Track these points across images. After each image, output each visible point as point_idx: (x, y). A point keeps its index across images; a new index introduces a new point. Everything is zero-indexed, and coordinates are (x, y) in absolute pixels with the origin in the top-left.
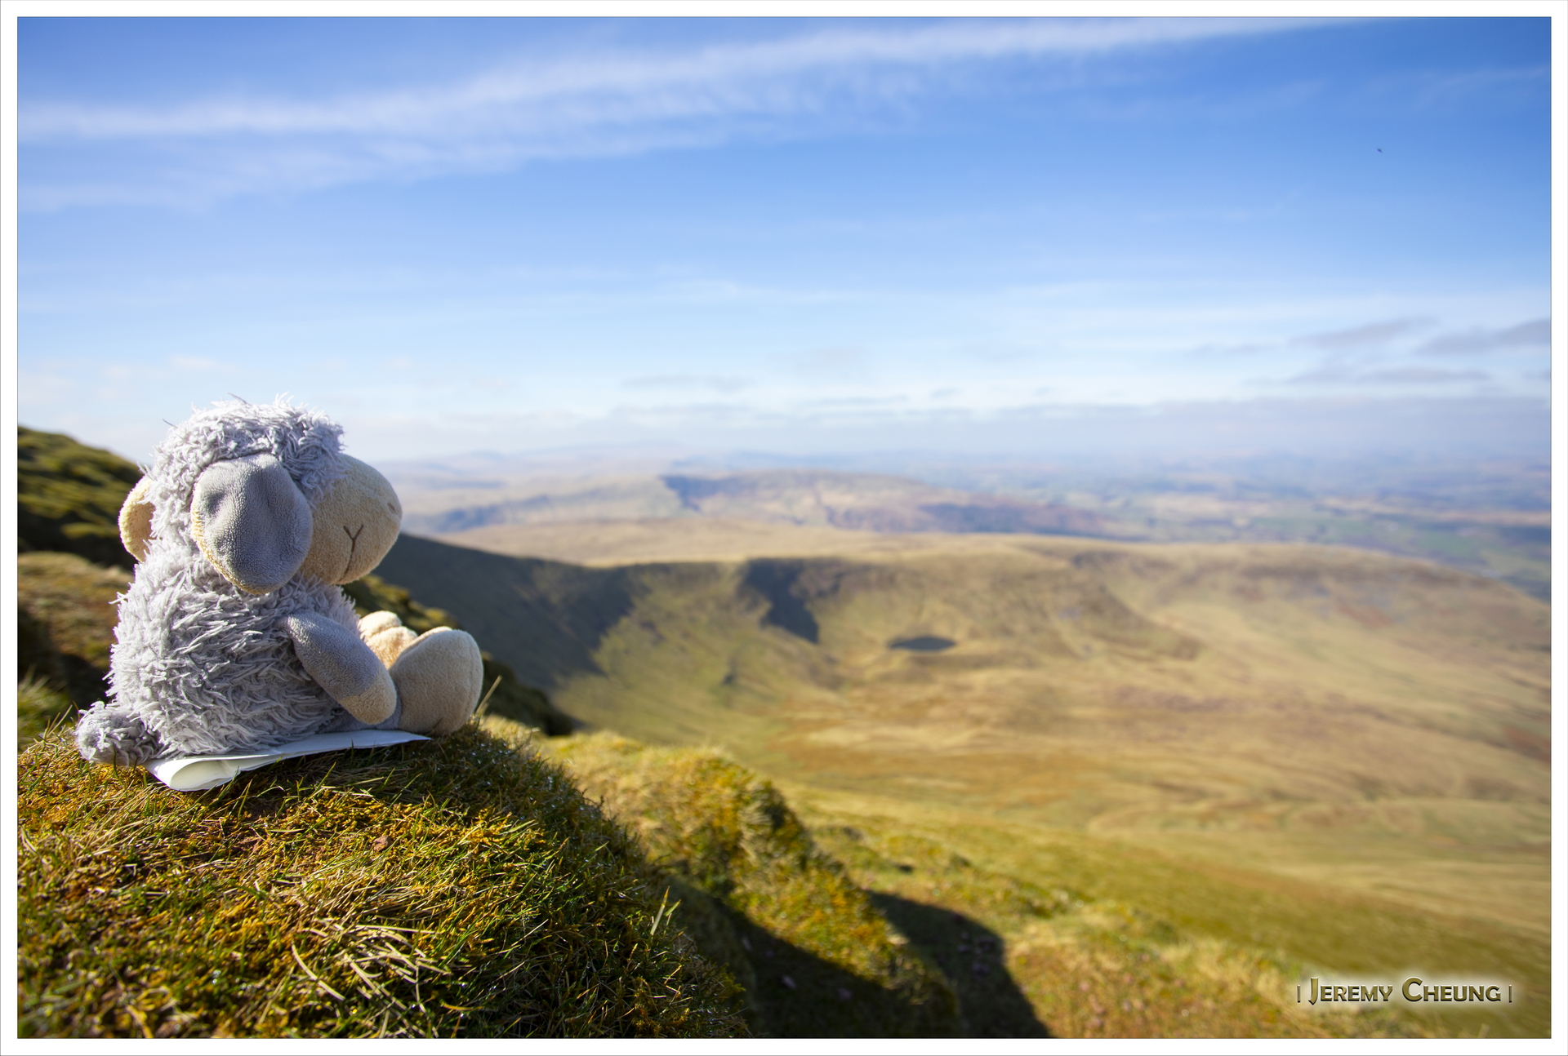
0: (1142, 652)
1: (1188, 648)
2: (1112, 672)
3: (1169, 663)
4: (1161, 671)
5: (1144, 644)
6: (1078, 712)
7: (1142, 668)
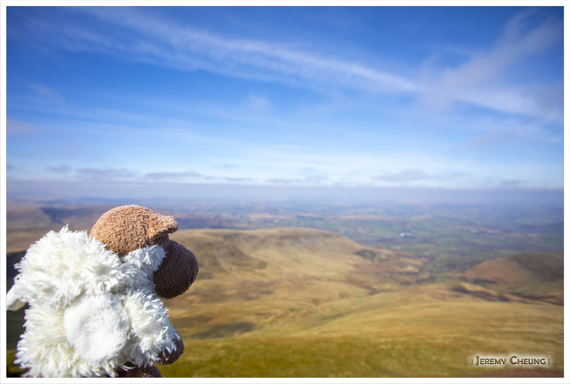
0: (249, 268)
1: (263, 265)
2: (239, 276)
3: (258, 271)
4: (255, 274)
5: (249, 265)
6: (228, 293)
7: (249, 274)
